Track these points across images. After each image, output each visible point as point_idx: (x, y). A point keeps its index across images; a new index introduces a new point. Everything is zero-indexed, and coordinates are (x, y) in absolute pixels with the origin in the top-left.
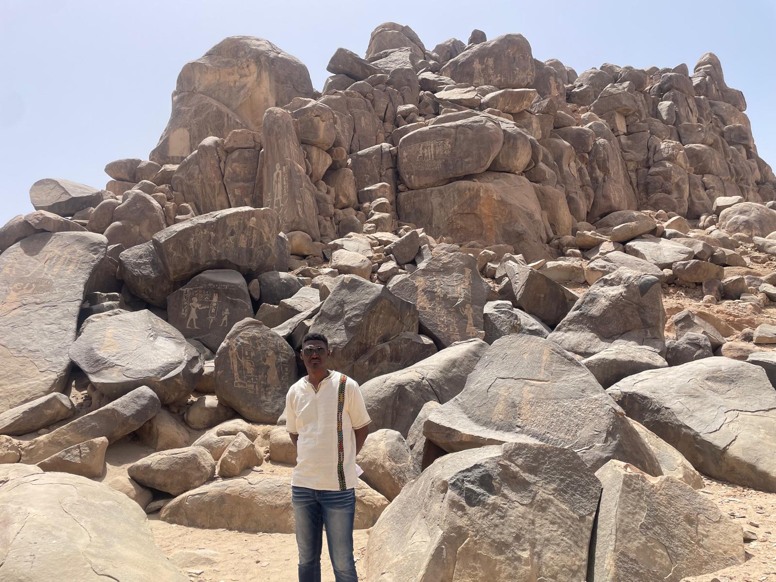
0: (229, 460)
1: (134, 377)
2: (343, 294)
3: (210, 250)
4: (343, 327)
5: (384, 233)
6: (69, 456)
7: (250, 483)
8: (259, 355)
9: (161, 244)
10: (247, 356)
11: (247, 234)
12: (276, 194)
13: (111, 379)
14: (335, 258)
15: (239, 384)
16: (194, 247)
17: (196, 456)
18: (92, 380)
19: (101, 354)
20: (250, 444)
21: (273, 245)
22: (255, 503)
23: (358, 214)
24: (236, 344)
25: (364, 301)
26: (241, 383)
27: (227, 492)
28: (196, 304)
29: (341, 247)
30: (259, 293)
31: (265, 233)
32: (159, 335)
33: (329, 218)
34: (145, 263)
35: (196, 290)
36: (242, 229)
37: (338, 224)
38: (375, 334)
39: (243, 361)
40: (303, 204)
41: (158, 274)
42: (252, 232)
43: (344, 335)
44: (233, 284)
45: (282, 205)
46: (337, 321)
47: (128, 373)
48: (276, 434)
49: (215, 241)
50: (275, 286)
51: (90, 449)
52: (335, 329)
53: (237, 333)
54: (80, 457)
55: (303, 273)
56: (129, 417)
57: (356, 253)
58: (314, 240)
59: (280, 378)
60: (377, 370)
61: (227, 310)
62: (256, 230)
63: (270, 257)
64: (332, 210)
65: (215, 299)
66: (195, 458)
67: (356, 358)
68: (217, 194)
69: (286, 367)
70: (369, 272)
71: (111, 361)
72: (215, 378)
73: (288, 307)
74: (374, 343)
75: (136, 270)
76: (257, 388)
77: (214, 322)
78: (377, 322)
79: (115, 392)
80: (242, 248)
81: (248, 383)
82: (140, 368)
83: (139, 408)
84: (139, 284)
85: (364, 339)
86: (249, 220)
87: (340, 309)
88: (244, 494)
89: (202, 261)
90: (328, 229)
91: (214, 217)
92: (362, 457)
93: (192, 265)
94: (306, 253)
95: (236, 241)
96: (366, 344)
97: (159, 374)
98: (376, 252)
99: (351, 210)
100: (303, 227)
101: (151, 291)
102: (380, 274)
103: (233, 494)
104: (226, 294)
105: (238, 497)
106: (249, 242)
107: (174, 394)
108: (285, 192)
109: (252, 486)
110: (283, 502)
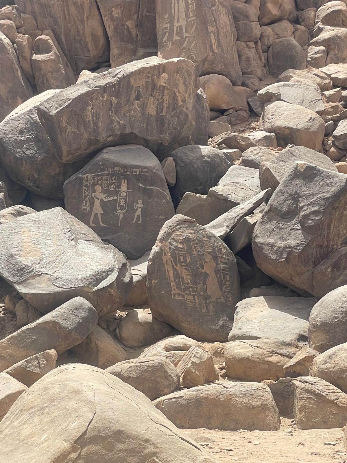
0: (194, 371)
1: (65, 287)
2: (296, 185)
3: (112, 121)
4: (299, 226)
5: (341, 65)
6: (30, 366)
7: (225, 387)
8: (196, 261)
9: (51, 116)
10: (183, 262)
11: (157, 97)
12: (176, 18)
13: (41, 290)
14: (269, 116)
15: (177, 296)
16: (93, 118)
17: (163, 364)
18: (20, 291)
19: (24, 261)
20: (209, 356)
21: (190, 109)
22: (233, 405)
23: (296, 29)
24: (170, 248)
25: (324, 194)
26: (179, 294)
27: (203, 395)
28: (99, 195)
29: (277, 97)
30: (175, 177)
31: (179, 92)
32: (79, 239)
33: (252, 44)
34: (28, 141)
35: (98, 176)
36: (150, 90)
37: (266, 51)
38: (338, 235)
39: (178, 268)
40: (218, 31)
41: (44, 155)
42: (163, 93)
43: (301, 236)
44: (145, 167)
45: (187, 35)
46: (291, 219)
47: (58, 283)
48: (231, 349)
49: (118, 109)
50: (196, 166)
51: (47, 360)
52: (289, 229)
53: (169, 234)
54: (40, 368)
55: (228, 143)
56: (72, 329)
57: (300, 107)
58: (234, 84)
59: (221, 289)
60: (341, 278)
61: (140, 201)
62: (168, 89)
63: (186, 126)
64: (256, 29)
65: (124, 187)
66: (162, 367)
67: (316, 264)
68: (87, 17)
69: (227, 274)
70: (321, 137)
71: (37, 270)
72: (150, 288)
73: (219, 197)
74: (337, 246)
75: (18, 150)
76: (197, 300)
77: (125, 217)
78: (340, 219)
79: (47, 303)
80: (151, 115)
81: (186, 294)
82: (70, 277)
83: (80, 321)
84: (23, 169)
85: (325, 242)
86: (158, 77)
87: (293, 204)
88: (221, 397)
89: (103, 137)
90: (252, 62)
91: (114, 77)
92: (333, 366)
93: (90, 142)
94: (224, 107)
95: (143, 107)
96: (327, 247)
97: (90, 283)
98: (329, 99)
99: (286, 25)
100: (219, 67)
101: (36, 176)
102: (336, 138)
103: (209, 397)
104: (138, 180)
105: (215, 399)
106: (160, 108)
107: (107, 307)
108: (191, 15)
109: (228, 390)
110: (259, 403)
